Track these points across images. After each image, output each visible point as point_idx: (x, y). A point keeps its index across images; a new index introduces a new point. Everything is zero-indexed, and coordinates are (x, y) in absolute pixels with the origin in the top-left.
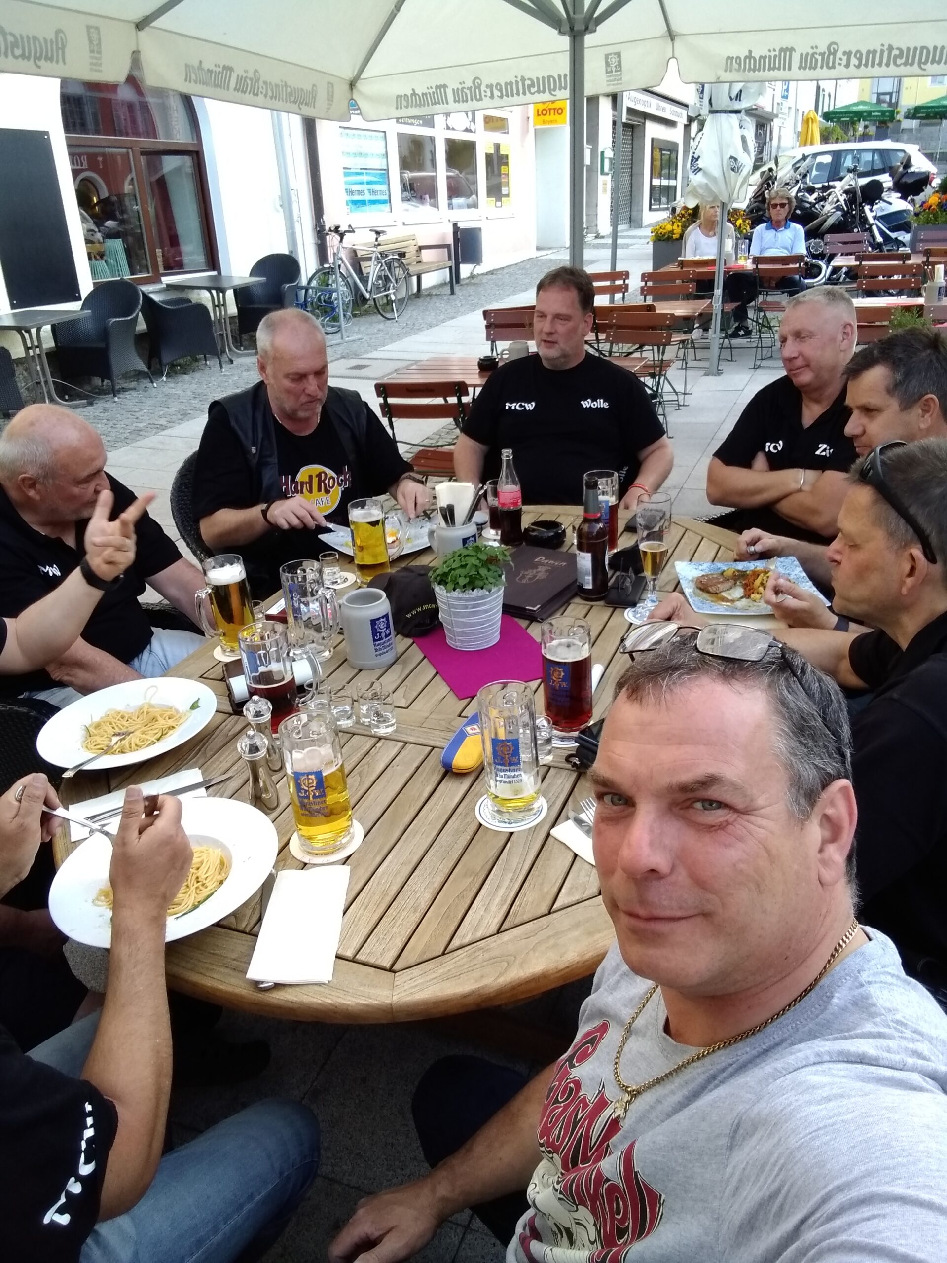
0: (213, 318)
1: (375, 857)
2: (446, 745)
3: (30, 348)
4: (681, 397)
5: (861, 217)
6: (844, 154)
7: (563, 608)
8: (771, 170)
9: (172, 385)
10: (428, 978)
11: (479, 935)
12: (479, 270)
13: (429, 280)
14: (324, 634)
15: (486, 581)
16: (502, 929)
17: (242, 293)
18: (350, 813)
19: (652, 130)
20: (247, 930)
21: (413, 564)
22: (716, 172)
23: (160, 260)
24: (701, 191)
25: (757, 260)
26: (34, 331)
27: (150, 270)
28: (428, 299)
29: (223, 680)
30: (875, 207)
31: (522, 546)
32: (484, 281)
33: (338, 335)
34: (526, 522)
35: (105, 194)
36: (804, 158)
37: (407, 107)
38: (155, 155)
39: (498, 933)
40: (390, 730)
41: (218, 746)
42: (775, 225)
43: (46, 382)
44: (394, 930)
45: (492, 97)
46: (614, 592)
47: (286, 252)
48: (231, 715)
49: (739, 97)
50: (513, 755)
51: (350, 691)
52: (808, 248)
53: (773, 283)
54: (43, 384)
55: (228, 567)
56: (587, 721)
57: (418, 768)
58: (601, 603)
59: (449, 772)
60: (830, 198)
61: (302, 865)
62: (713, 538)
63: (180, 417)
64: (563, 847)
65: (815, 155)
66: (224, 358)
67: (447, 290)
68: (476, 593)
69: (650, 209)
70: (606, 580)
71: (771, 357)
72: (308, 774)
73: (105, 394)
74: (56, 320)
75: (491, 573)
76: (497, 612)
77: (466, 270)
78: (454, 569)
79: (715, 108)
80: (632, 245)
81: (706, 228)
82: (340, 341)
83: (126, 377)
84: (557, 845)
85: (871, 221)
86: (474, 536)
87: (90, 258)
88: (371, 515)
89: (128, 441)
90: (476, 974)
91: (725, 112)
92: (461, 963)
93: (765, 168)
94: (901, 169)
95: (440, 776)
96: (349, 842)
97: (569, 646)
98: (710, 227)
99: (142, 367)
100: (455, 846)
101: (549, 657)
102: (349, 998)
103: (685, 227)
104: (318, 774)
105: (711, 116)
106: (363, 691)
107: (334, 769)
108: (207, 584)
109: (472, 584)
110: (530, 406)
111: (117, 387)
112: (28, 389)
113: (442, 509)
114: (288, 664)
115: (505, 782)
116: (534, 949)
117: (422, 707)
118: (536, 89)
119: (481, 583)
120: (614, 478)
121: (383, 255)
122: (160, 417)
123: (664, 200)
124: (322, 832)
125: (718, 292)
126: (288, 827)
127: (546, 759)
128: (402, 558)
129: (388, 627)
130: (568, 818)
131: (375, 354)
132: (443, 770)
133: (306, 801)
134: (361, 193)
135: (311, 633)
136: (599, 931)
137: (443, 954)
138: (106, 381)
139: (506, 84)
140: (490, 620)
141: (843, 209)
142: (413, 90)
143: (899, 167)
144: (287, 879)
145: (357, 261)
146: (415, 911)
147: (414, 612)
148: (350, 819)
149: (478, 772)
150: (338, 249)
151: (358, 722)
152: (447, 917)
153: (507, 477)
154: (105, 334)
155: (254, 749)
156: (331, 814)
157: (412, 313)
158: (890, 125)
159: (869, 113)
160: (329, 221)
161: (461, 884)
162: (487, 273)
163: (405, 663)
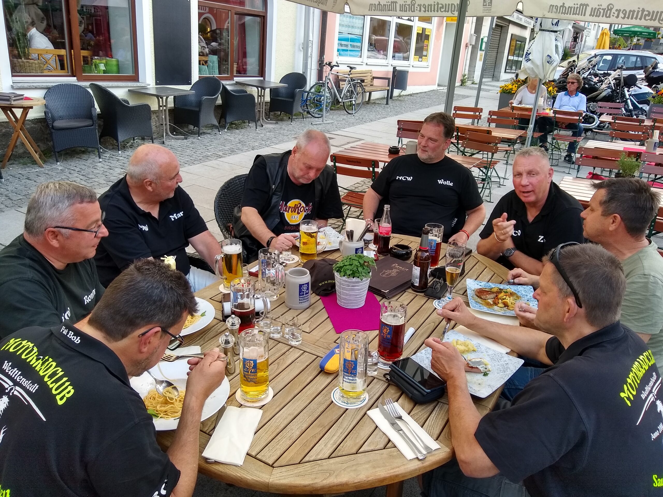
0: (256, 102)
1: (276, 408)
2: (324, 356)
3: (161, 106)
4: (502, 180)
5: (622, 94)
6: (619, 56)
7: (402, 293)
8: (574, 61)
9: (229, 134)
10: (289, 474)
11: (319, 457)
12: (404, 93)
13: (375, 95)
14: (275, 287)
15: (360, 274)
16: (331, 457)
17: (274, 92)
18: (268, 383)
19: (513, 30)
20: (207, 432)
21: (328, 257)
22: (539, 62)
23: (235, 69)
24: (529, 71)
25: (555, 112)
26: (164, 98)
27: (229, 73)
28: (373, 105)
29: (220, 302)
30: (631, 89)
31: (387, 256)
32: (406, 99)
33: (321, 119)
34: (392, 244)
35: (214, 27)
36: (596, 56)
37: (374, 10)
38: (242, 15)
39: (329, 458)
40: (297, 343)
41: (212, 336)
42: (570, 94)
43: (166, 124)
44: (278, 446)
45: (420, 11)
46: (430, 289)
47: (301, 72)
48: (221, 321)
49: (557, 24)
50: (353, 369)
51: (282, 320)
52: (588, 107)
53: (564, 126)
54: (164, 125)
55: (234, 246)
56: (399, 357)
57: (308, 366)
58: (422, 294)
59: (322, 371)
60: (606, 81)
61: (240, 405)
62: (492, 268)
63: (230, 152)
64: (371, 421)
65: (602, 55)
66: (259, 123)
67: (385, 101)
68: (355, 280)
69: (505, 72)
70: (426, 283)
71: (557, 165)
72: (251, 360)
73: (194, 134)
74: (177, 94)
75: (364, 270)
76: (365, 290)
77: (396, 92)
78: (346, 265)
79: (543, 28)
80: (491, 90)
81: (531, 88)
82: (321, 122)
83: (207, 127)
84: (368, 419)
85: (628, 97)
86: (362, 248)
87: (200, 64)
88: (311, 229)
89: (201, 161)
90: (313, 476)
91: (548, 31)
92: (307, 469)
93: (571, 59)
94: (651, 69)
95: (317, 372)
96: (265, 398)
97: (394, 316)
98: (534, 88)
99: (215, 122)
100: (317, 410)
101: (383, 320)
102: (249, 475)
103: (519, 87)
104: (255, 361)
105: (540, 32)
106: (288, 321)
107: (263, 360)
108: (222, 252)
109: (353, 274)
110: (410, 179)
111: (201, 131)
112: (156, 126)
113: (347, 232)
114: (253, 300)
115: (348, 382)
116: (344, 470)
117: (317, 334)
118: (444, 9)
119: (358, 275)
120: (441, 229)
121: (352, 80)
122: (220, 151)
123: (514, 68)
124: (252, 390)
125: (531, 126)
126: (237, 385)
127: (372, 373)
128: (325, 252)
129: (308, 289)
130: (377, 407)
131: (339, 132)
132: (320, 369)
133: (246, 373)
134: (346, 46)
135: (269, 285)
136: (379, 467)
137: (299, 463)
138: (196, 128)
139: (429, 5)
140: (361, 295)
141: (612, 88)
142: (379, 2)
143: (650, 68)
144: (232, 411)
145: (338, 81)
146: (290, 439)
147: (323, 283)
148: (268, 386)
149: (335, 374)
150: (329, 74)
151: (283, 336)
152: (305, 446)
153: (385, 219)
154: (199, 104)
155: (227, 342)
156: (257, 383)
157: (362, 112)
158: (654, 40)
159: (641, 33)
160: (326, 59)
161: (316, 430)
162: (408, 95)
163: (314, 309)
